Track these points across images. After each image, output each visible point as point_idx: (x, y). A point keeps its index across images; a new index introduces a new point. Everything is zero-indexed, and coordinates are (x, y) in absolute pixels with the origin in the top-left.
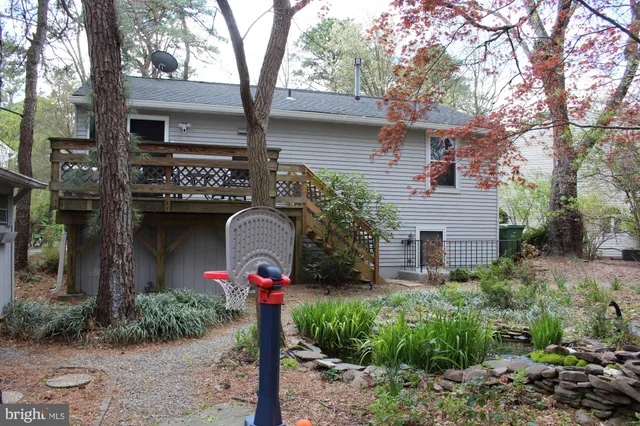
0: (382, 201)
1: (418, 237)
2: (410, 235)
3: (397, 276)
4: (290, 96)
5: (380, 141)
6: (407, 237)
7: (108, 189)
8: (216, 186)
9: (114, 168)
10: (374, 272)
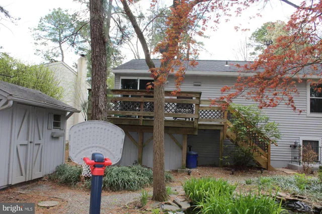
0: (268, 121)
1: (301, 143)
2: (295, 143)
3: (286, 166)
4: (227, 64)
5: (281, 88)
6: (293, 143)
7: (94, 112)
8: (171, 112)
9: (97, 102)
10: (267, 163)
